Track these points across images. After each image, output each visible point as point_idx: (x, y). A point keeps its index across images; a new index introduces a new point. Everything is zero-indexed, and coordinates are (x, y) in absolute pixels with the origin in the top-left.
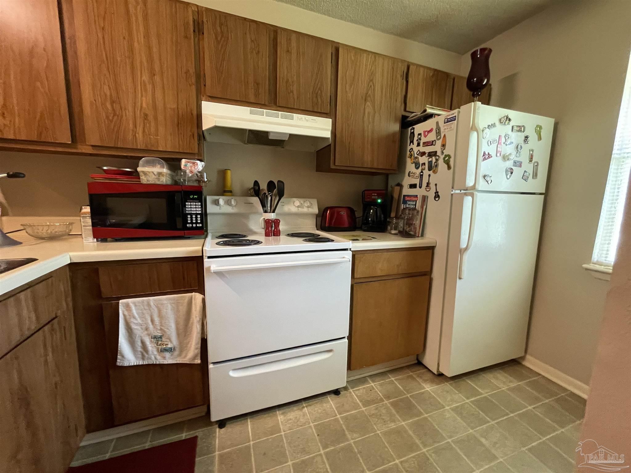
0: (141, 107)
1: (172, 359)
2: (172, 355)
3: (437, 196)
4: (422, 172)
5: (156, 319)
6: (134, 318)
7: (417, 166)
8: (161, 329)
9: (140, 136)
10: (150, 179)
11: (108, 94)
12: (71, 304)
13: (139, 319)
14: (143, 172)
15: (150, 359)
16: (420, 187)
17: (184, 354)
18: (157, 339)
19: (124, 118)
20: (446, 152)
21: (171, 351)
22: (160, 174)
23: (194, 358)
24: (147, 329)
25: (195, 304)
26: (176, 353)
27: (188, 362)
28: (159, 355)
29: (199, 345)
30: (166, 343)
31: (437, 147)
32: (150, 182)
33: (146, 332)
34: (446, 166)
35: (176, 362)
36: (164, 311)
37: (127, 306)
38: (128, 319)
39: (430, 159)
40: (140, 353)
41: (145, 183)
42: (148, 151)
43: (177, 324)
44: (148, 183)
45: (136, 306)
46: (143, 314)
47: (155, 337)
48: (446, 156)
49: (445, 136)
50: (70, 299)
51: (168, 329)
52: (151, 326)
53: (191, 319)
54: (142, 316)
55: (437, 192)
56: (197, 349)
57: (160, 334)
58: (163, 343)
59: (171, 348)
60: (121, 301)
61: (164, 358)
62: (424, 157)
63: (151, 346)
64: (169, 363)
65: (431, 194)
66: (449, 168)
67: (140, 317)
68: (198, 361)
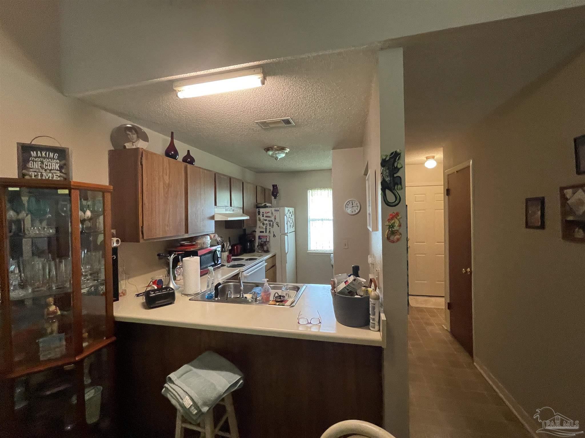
3: (274, 236)
4: (266, 227)
7: (263, 224)
16: (266, 232)
20: (276, 221)
31: (272, 218)
34: (277, 226)
39: (270, 223)
48: (277, 222)
49: (275, 216)
55: (274, 235)
62: (266, 221)
65: (272, 235)
66: (278, 226)
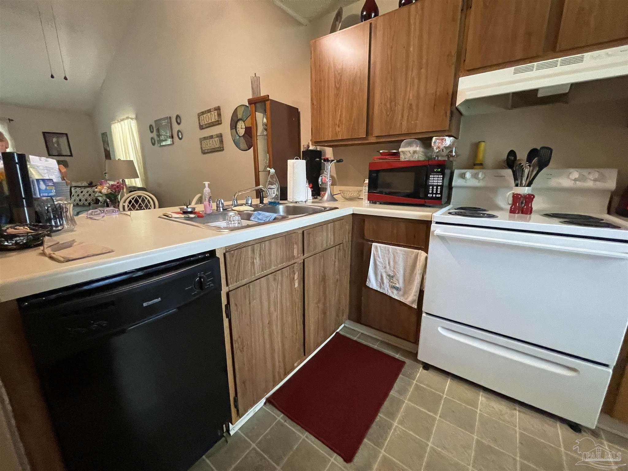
0: (409, 99)
1: (397, 296)
2: (398, 293)
5: (392, 263)
6: (379, 257)
8: (393, 271)
9: (405, 123)
10: (406, 157)
11: (389, 96)
12: (350, 239)
13: (381, 259)
14: (402, 151)
15: (384, 289)
17: (406, 297)
18: (391, 277)
19: (396, 111)
21: (398, 290)
22: (415, 152)
23: (413, 302)
24: (385, 268)
25: (420, 259)
26: (401, 293)
27: (408, 304)
28: (390, 290)
29: (418, 294)
30: (395, 282)
32: (407, 160)
33: (384, 270)
35: (399, 300)
36: (397, 258)
37: (376, 247)
38: (376, 257)
40: (379, 283)
41: (403, 160)
42: (408, 135)
43: (405, 271)
44: (406, 160)
45: (381, 249)
46: (384, 256)
47: (389, 276)
50: (350, 235)
51: (398, 272)
52: (388, 267)
53: (415, 271)
54: (384, 258)
56: (415, 296)
57: (392, 275)
58: (393, 281)
59: (398, 288)
60: (373, 244)
61: (393, 293)
63: (386, 281)
64: (395, 298)
67: (382, 258)
68: (415, 306)
